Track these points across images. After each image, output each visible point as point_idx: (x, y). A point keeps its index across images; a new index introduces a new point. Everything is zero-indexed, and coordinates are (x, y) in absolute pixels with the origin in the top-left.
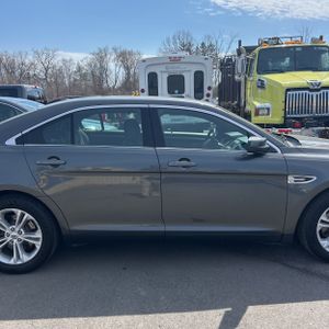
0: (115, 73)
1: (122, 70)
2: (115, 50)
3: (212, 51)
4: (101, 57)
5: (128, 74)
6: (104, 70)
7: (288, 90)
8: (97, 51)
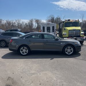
0: (35, 25)
1: (37, 24)
2: (35, 19)
3: (59, 19)
4: (31, 21)
5: (38, 25)
6: (32, 24)
7: (69, 30)
8: (31, 20)
